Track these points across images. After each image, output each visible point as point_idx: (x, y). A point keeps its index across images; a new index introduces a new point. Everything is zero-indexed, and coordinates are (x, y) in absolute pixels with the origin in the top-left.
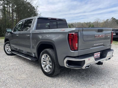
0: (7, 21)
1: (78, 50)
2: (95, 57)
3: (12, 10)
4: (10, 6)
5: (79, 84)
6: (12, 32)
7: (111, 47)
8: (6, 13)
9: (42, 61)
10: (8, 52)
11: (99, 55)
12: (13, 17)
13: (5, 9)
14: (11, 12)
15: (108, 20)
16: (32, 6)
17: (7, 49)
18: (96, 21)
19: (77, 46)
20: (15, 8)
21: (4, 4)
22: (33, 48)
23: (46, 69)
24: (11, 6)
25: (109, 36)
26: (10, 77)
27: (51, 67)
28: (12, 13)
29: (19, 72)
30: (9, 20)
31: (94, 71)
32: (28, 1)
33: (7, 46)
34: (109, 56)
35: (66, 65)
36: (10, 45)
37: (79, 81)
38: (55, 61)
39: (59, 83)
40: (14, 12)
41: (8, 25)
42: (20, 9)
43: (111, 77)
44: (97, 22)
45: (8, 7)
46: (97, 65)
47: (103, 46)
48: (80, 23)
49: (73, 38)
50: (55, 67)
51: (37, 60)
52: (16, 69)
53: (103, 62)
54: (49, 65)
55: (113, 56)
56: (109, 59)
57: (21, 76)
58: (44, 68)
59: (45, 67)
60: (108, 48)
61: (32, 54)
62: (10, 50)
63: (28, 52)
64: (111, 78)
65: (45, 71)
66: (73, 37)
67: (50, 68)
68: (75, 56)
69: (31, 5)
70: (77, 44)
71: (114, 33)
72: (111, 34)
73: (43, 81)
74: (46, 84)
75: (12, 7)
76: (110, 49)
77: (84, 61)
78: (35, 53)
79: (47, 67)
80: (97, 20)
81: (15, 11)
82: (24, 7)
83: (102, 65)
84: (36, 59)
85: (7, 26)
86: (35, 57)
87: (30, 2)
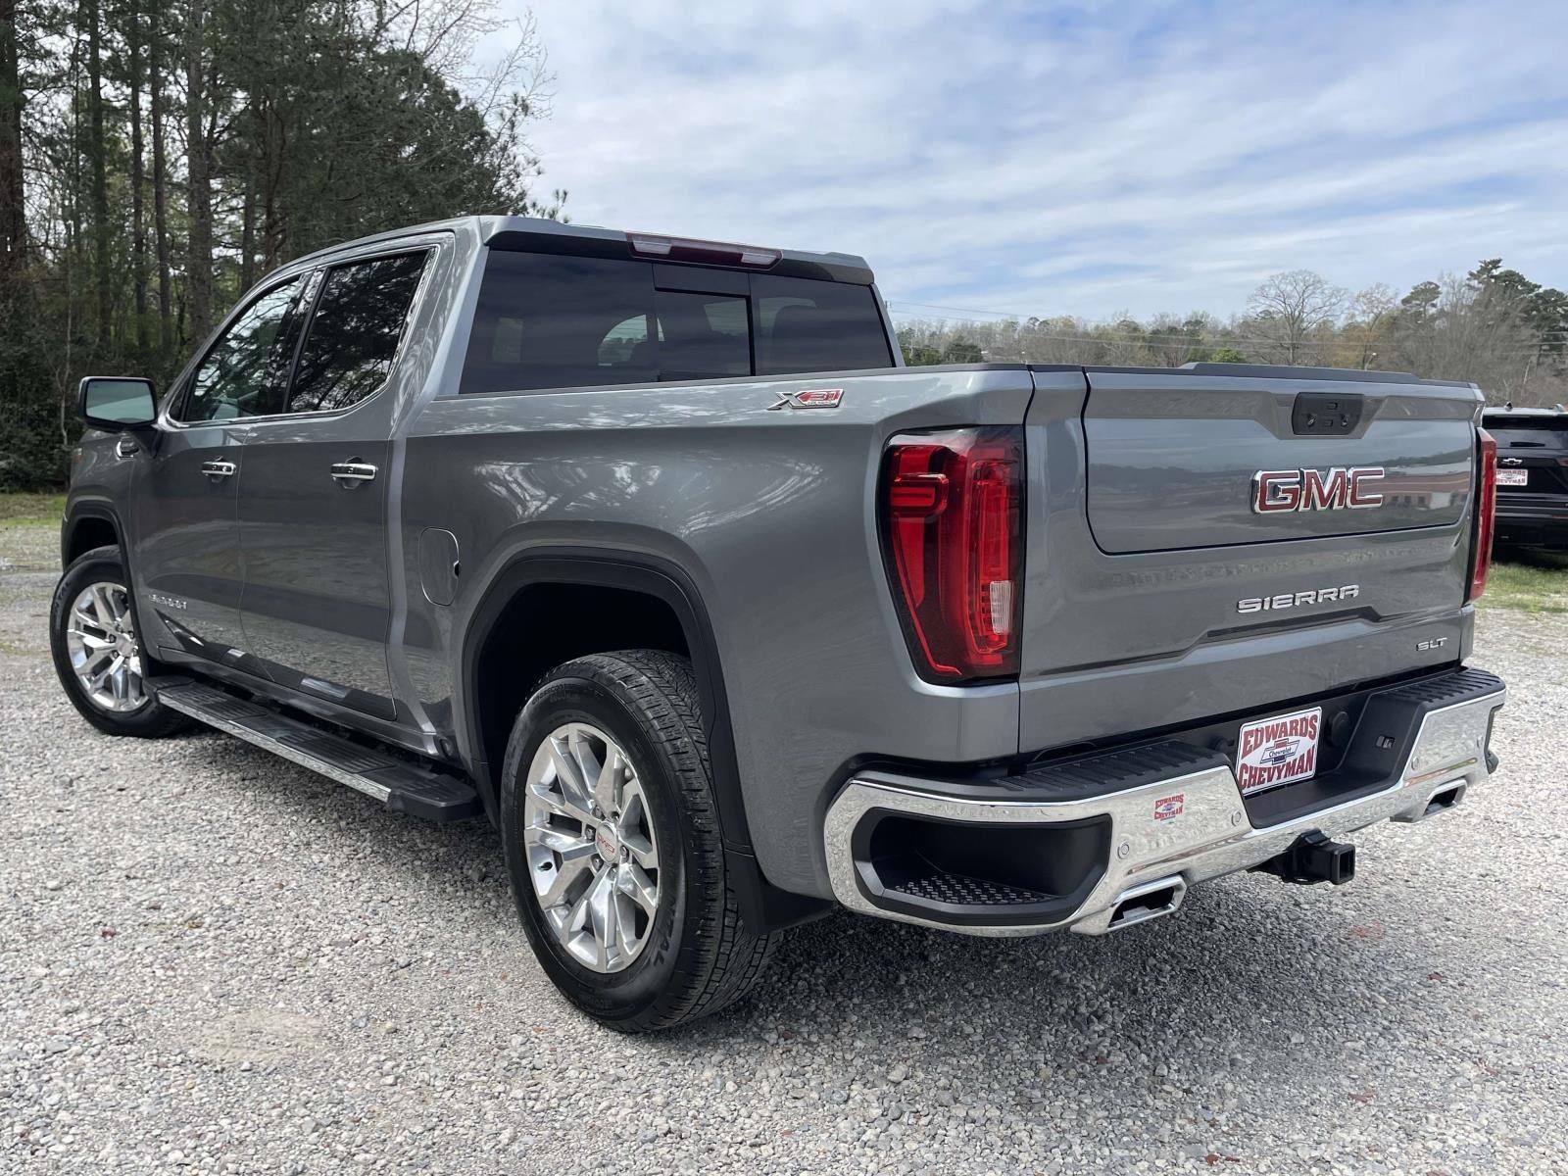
0: (129, 290)
1: (1013, 678)
2: (1256, 774)
3: (198, 147)
4: (173, 91)
5: (1031, 1137)
6: (163, 422)
7: (1463, 648)
8: (119, 181)
9: (534, 825)
10: (108, 688)
11: (1305, 745)
12: (204, 238)
13: (98, 131)
14: (181, 173)
15: (1428, 292)
16: (445, 100)
17: (89, 651)
18: (1278, 307)
19: (1001, 625)
20: (237, 125)
21: (96, 69)
22: (422, 636)
23: (589, 929)
24: (177, 90)
25: (1440, 501)
26: (99, 1037)
27: (650, 899)
28: (197, 189)
29: (220, 958)
30: (155, 281)
31: (1237, 966)
32: (398, 35)
33: (91, 611)
34: (1435, 761)
35: (851, 882)
36: (126, 602)
37: (1030, 1104)
38: (707, 821)
39: (751, 1126)
40: (213, 171)
41: (143, 337)
42: (291, 135)
43: (1464, 1054)
44: (1293, 320)
45: (136, 109)
46: (1274, 890)
47: (1359, 628)
48: (1068, 323)
49: (955, 503)
50: (698, 902)
51: (476, 807)
52: (195, 922)
53: (1355, 840)
54: (625, 867)
55: (1492, 764)
56: (1446, 799)
57: (253, 1018)
58: (557, 919)
59: (570, 903)
60: (1430, 649)
61: (404, 716)
62: (135, 665)
63: (356, 699)
64: (1470, 1070)
65: (578, 949)
66: (952, 493)
67: (640, 918)
68: (973, 752)
69: (438, 84)
70: (1000, 592)
71: (1515, 456)
72: (1467, 466)
73: (534, 1092)
74: (579, 1137)
75: (193, 111)
76: (1456, 665)
77: (1102, 825)
78: (439, 713)
79: (601, 900)
80: (1284, 297)
81: (235, 164)
82: (352, 107)
83: (1347, 886)
84: (464, 795)
85: (130, 353)
86: (447, 766)
87: (420, 45)
